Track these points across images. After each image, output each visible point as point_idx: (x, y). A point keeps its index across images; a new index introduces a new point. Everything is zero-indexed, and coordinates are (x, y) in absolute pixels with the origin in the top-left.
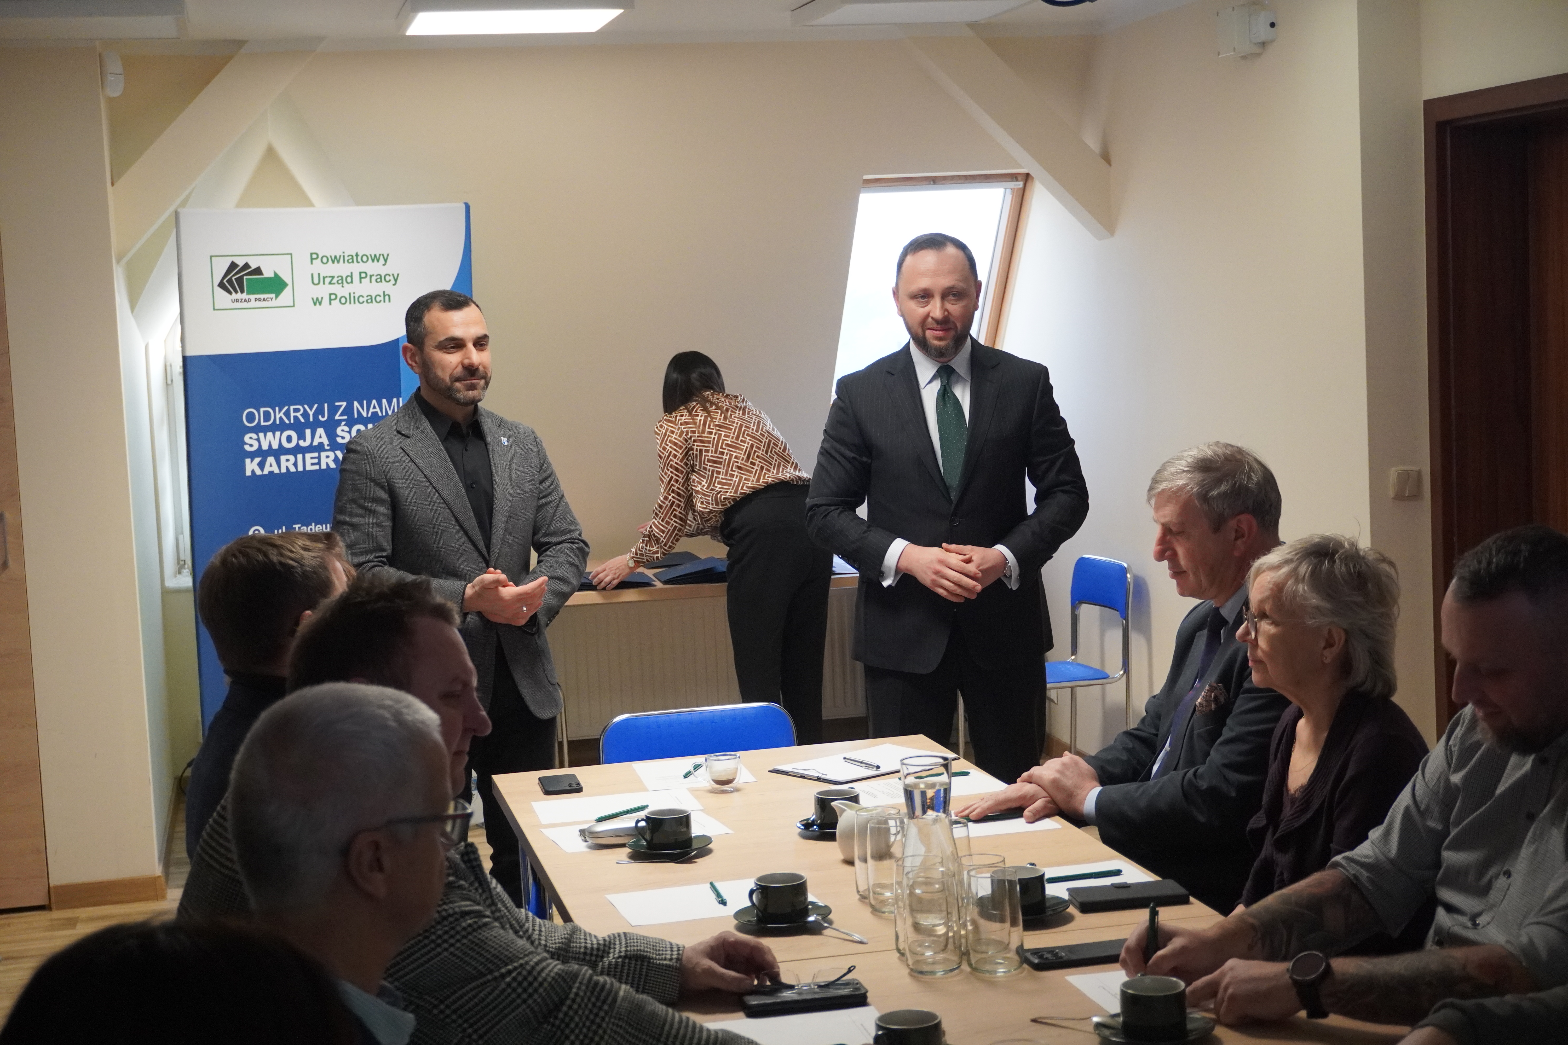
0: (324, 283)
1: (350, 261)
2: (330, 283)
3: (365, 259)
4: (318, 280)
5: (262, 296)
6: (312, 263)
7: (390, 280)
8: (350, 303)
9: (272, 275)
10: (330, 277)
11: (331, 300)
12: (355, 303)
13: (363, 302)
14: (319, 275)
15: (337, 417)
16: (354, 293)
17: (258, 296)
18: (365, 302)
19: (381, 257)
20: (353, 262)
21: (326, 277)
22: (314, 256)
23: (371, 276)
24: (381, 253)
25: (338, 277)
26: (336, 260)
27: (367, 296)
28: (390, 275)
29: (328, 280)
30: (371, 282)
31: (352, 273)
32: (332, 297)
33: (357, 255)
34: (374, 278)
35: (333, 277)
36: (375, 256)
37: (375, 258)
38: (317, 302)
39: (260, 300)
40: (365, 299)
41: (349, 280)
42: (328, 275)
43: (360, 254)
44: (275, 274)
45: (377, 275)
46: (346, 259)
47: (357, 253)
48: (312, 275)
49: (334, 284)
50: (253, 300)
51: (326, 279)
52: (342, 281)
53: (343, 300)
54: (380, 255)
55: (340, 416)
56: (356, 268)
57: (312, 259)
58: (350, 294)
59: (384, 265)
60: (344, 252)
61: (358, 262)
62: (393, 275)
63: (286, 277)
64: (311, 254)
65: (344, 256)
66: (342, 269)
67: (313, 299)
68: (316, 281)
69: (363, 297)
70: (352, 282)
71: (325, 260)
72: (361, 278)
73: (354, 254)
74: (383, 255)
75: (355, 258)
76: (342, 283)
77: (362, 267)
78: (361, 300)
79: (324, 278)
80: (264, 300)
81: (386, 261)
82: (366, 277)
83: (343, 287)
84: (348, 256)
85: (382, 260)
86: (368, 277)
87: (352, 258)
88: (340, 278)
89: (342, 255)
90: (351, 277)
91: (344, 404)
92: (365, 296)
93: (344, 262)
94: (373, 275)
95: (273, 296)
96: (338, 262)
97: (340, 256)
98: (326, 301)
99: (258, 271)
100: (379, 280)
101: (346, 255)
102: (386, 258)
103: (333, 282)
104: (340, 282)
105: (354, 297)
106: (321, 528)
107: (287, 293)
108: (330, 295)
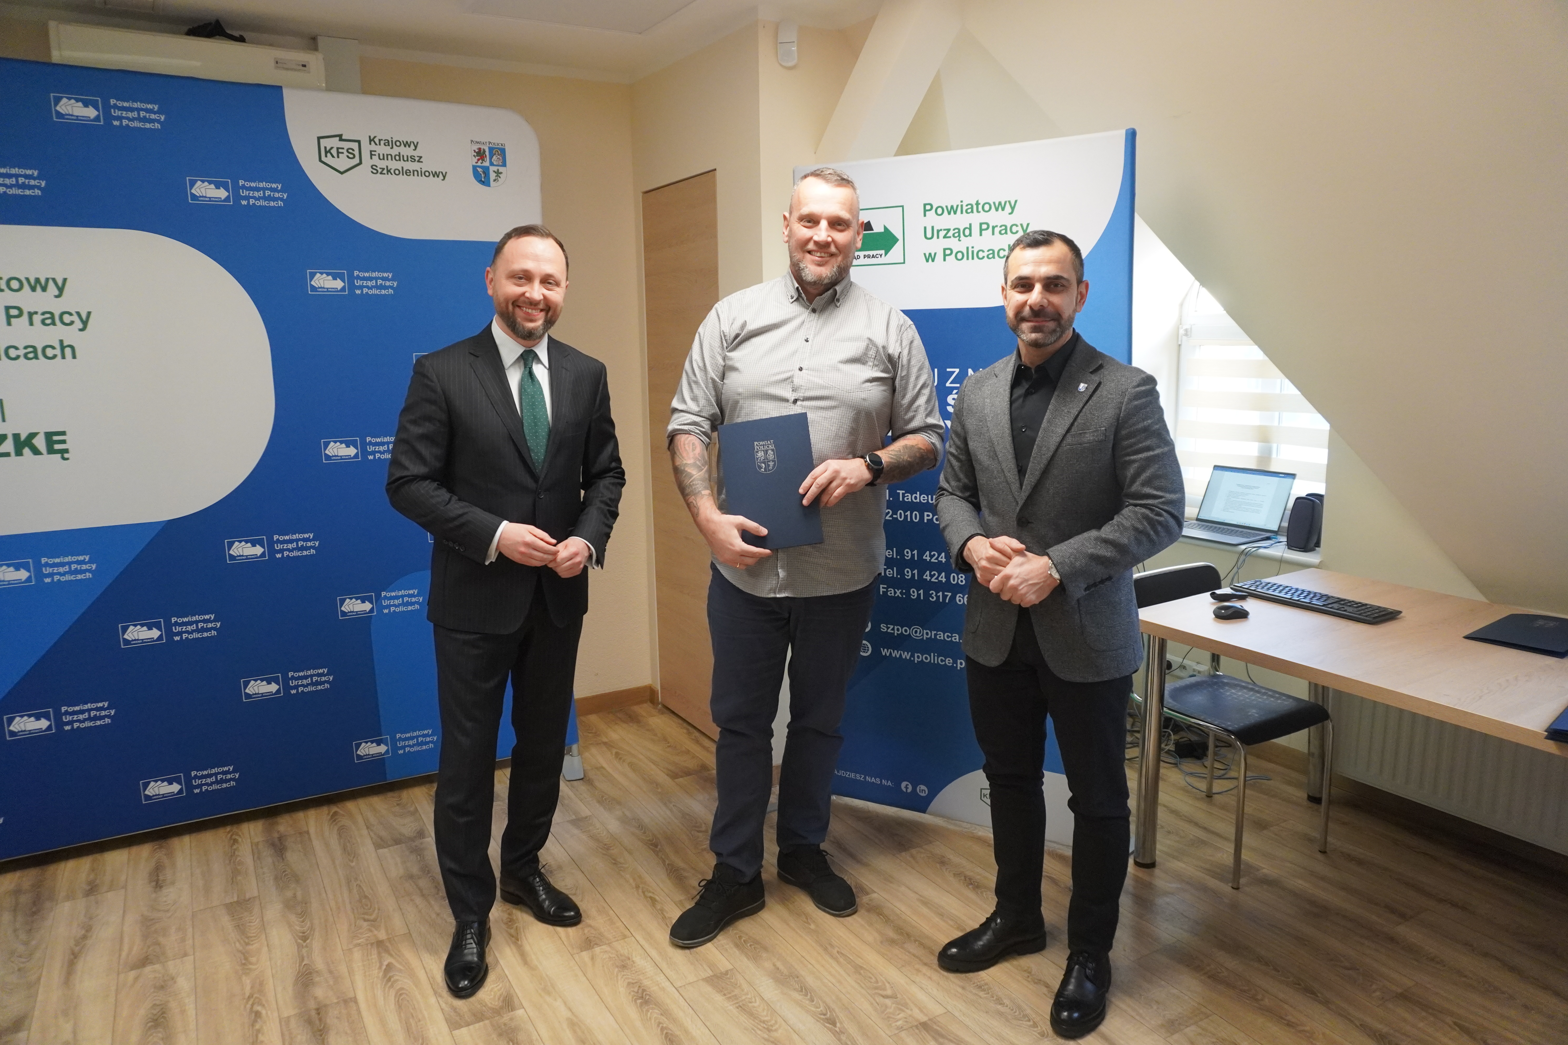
0: (938, 237)
1: (969, 211)
2: (945, 237)
3: (987, 207)
4: (929, 234)
5: (871, 253)
6: (925, 215)
7: (1017, 232)
8: (968, 259)
9: (883, 230)
10: (944, 230)
11: (945, 255)
12: (973, 258)
13: (984, 257)
14: (933, 228)
15: (948, 385)
16: (973, 247)
17: (867, 253)
18: (986, 258)
19: (1008, 204)
20: (972, 212)
21: (941, 230)
22: (928, 207)
23: (994, 228)
24: (1008, 200)
25: (954, 230)
26: (952, 210)
27: (988, 251)
28: (1017, 226)
29: (942, 234)
30: (993, 234)
31: (970, 225)
32: (947, 253)
33: (977, 204)
34: (997, 230)
35: (949, 230)
36: (1000, 203)
37: (1000, 207)
38: (930, 258)
39: (869, 256)
40: (985, 254)
41: (967, 232)
42: (943, 228)
43: (982, 202)
44: (885, 228)
45: (1001, 227)
46: (965, 208)
47: (977, 201)
48: (925, 228)
49: (950, 237)
50: (862, 257)
51: (940, 232)
52: (959, 234)
53: (960, 256)
54: (1005, 203)
55: (951, 383)
56: (975, 219)
57: (925, 211)
58: (968, 248)
59: (1010, 214)
60: (962, 202)
61: (978, 211)
62: (1021, 225)
63: (897, 232)
64: (925, 205)
65: (962, 206)
66: (960, 221)
67: (925, 254)
68: (929, 235)
69: (983, 251)
70: (970, 235)
71: (940, 211)
72: (981, 230)
73: (974, 203)
74: (1010, 202)
75: (975, 207)
76: (959, 236)
77: (983, 217)
78: (981, 255)
79: (938, 231)
80: (873, 256)
81: (1013, 209)
82: (987, 228)
83: (959, 240)
84: (967, 206)
85: (1008, 209)
86: (991, 228)
87: (972, 208)
88: (957, 231)
89: (960, 204)
90: (970, 229)
91: (957, 370)
92: (986, 250)
93: (962, 213)
94: (997, 226)
95: (883, 252)
96: (955, 213)
97: (957, 206)
98: (940, 256)
99: (868, 226)
100: (1003, 232)
101: (964, 204)
102: (1013, 205)
103: (948, 235)
104: (956, 235)
105: (973, 252)
106: (926, 498)
107: (897, 248)
108: (945, 250)
